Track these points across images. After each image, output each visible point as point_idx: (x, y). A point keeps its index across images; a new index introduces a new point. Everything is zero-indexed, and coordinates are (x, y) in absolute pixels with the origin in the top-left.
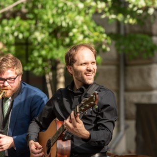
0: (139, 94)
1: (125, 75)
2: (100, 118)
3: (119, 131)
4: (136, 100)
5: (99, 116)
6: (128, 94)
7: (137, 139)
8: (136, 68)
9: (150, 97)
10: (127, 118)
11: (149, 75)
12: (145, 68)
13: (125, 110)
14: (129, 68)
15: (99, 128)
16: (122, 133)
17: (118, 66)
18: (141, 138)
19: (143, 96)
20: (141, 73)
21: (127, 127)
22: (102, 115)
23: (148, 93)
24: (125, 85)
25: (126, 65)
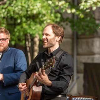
0: (86, 57)
1: (77, 45)
2: (61, 73)
3: (73, 80)
4: (84, 61)
5: (61, 72)
6: (79, 57)
7: (84, 86)
8: (84, 40)
9: (93, 59)
10: (78, 72)
11: (92, 45)
12: (90, 40)
13: (77, 67)
14: (80, 40)
15: (60, 79)
16: (75, 82)
17: (73, 39)
18: (87, 85)
19: (88, 58)
20: (87, 43)
21: (78, 78)
22: (63, 71)
23: (91, 57)
24: (77, 51)
25: (78, 38)
